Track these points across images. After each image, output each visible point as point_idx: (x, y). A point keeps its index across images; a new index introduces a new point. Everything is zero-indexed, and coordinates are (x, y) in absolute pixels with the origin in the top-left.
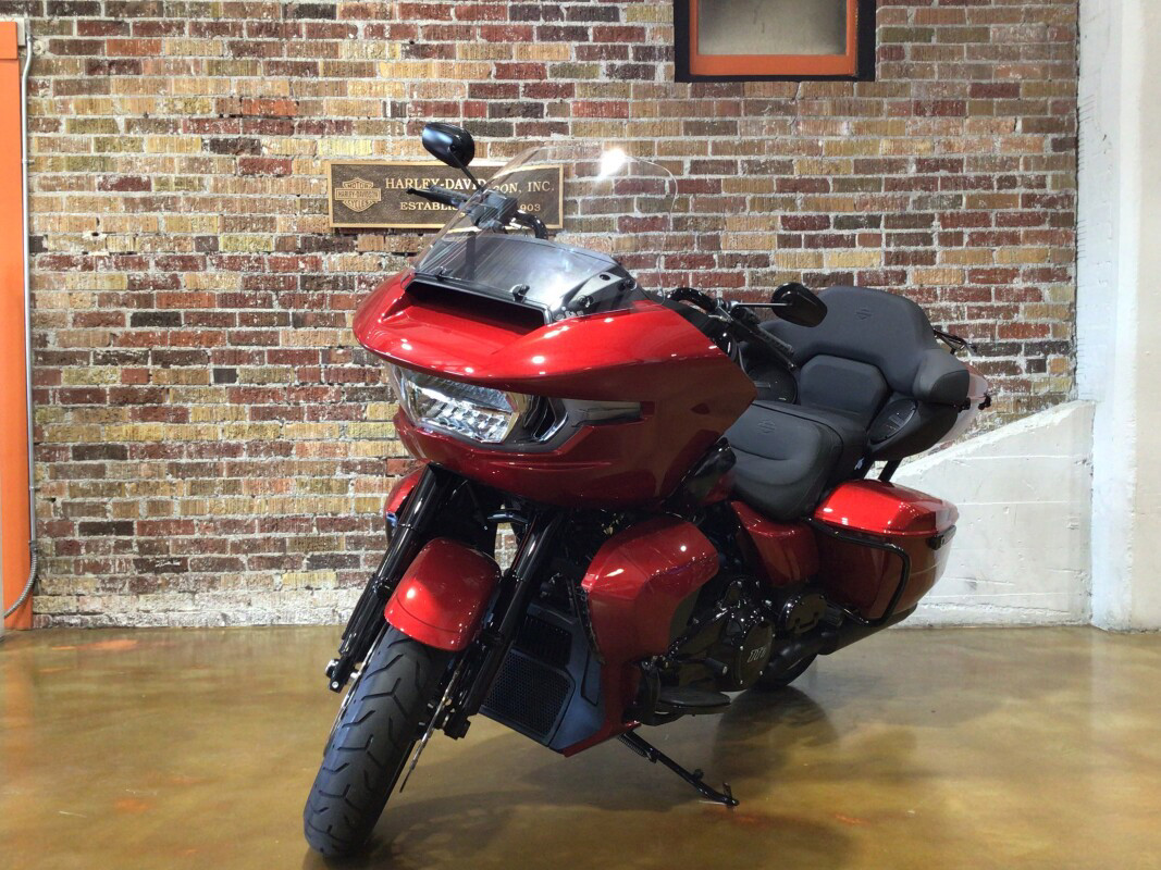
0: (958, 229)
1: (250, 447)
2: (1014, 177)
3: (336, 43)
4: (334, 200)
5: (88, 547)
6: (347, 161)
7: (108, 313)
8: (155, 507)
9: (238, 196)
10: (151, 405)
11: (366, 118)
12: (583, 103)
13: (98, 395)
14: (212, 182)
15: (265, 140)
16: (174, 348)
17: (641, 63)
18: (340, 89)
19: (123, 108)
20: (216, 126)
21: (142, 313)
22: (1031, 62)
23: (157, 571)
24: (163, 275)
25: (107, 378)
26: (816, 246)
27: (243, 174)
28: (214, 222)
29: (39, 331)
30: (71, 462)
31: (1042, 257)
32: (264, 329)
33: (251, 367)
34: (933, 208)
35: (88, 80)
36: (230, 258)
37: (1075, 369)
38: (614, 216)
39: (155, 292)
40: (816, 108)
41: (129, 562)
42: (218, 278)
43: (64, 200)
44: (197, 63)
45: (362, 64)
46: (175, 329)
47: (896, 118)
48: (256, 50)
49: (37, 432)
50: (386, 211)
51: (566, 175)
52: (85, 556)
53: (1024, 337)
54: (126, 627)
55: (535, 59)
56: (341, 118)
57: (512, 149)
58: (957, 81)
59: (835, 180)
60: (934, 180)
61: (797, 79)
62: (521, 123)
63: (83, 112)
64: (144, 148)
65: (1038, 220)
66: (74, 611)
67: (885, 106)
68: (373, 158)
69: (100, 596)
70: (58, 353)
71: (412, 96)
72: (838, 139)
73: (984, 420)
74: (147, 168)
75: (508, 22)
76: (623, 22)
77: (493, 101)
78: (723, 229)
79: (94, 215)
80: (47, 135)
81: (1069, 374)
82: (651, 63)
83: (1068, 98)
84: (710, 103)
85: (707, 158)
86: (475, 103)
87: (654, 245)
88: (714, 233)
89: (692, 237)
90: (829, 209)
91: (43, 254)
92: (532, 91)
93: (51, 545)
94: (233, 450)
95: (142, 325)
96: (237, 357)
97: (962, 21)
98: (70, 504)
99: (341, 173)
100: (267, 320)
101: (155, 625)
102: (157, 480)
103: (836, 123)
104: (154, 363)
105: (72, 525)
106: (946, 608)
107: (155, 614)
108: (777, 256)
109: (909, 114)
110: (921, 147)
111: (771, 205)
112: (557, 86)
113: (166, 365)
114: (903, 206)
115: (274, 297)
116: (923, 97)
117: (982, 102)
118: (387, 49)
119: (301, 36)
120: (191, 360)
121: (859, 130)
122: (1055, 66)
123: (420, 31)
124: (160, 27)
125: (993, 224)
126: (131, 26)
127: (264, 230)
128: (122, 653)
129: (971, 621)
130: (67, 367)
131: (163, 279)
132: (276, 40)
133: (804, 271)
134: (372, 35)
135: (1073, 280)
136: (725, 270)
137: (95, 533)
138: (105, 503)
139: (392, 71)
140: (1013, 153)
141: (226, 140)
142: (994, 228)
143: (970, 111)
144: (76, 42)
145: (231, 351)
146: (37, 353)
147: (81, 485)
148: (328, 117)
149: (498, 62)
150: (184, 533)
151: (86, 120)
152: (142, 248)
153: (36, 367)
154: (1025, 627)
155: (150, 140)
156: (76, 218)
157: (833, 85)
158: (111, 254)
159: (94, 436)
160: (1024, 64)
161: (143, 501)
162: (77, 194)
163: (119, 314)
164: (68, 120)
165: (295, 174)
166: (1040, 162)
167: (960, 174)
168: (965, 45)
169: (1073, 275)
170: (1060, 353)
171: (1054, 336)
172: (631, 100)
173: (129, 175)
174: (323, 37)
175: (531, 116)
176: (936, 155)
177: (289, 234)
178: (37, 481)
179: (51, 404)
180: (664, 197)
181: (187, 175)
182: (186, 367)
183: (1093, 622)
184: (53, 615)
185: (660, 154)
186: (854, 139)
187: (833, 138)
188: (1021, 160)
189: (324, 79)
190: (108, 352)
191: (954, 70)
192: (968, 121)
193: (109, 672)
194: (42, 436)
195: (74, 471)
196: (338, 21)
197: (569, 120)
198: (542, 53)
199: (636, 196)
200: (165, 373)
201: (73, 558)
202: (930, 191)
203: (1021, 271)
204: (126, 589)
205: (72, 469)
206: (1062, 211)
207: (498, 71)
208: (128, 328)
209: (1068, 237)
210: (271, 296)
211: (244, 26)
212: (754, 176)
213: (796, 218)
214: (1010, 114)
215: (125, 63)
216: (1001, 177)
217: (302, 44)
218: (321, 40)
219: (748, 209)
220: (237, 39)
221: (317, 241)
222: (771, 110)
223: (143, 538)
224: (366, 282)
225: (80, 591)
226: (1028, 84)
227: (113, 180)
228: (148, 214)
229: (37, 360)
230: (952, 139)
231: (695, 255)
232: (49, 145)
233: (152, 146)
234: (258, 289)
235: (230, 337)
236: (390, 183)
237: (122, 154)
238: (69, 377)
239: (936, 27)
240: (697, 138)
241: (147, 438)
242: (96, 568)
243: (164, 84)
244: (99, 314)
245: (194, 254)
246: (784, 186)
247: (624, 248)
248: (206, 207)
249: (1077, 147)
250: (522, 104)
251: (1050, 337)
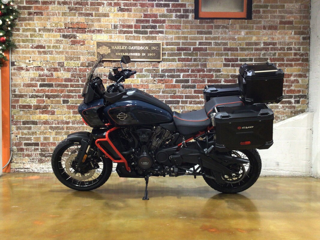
0: (275, 62)
1: (72, 122)
2: (291, 48)
3: (98, 8)
4: (97, 52)
5: (26, 149)
6: (101, 41)
7: (33, 84)
8: (45, 139)
9: (70, 51)
10: (44, 110)
11: (106, 29)
12: (168, 25)
13: (30, 107)
14: (63, 47)
15: (78, 35)
16: (52, 94)
17: (185, 14)
18: (99, 21)
19: (38, 25)
20: (64, 31)
21: (42, 84)
22: (297, 15)
23: (46, 157)
24: (49, 73)
25: (32, 102)
26: (234, 67)
27: (72, 44)
28: (63, 58)
29: (13, 88)
30: (22, 125)
31: (299, 71)
32: (77, 88)
33: (73, 99)
34: (268, 56)
35: (28, 17)
36: (67, 68)
37: (308, 103)
38: (176, 58)
39: (46, 78)
40: (235, 27)
41: (38, 154)
42: (64, 74)
43: (21, 51)
44: (59, 13)
45: (106, 13)
46: (52, 88)
47: (258, 30)
48: (76, 9)
49: (13, 117)
50: (112, 55)
51: (163, 45)
52: (25, 152)
53: (293, 94)
54: (37, 173)
55: (155, 12)
56: (99, 29)
57: (148, 38)
58: (275, 20)
59: (240, 48)
60: (268, 48)
61: (230, 19)
62: (151, 31)
63: (27, 27)
64: (44, 37)
65: (298, 60)
66: (22, 168)
67: (255, 27)
68: (108, 40)
69: (29, 164)
70: (19, 94)
71: (119, 23)
72: (241, 36)
73: (282, 117)
74: (44, 42)
75: (147, 2)
76: (180, 2)
77: (143, 24)
78: (207, 62)
79: (29, 55)
80: (16, 33)
81: (306, 104)
82: (188, 14)
83: (307, 25)
84: (205, 25)
85: (203, 41)
86: (138, 25)
87: (188, 66)
88: (205, 63)
89: (199, 64)
90: (238, 56)
91: (15, 66)
92: (154, 21)
93: (16, 149)
94: (68, 123)
95: (42, 87)
96: (69, 96)
97: (277, 3)
98: (21, 137)
99: (99, 44)
100: (78, 86)
101: (45, 172)
102: (46, 131)
103: (240, 32)
104: (46, 98)
105: (22, 144)
106: (270, 171)
107: (45, 169)
108: (223, 69)
109: (261, 29)
110: (265, 39)
111: (222, 55)
112: (161, 20)
113: (49, 98)
114: (259, 56)
115: (80, 79)
116: (266, 25)
117: (283, 26)
118: (113, 9)
119: (88, 5)
120: (56, 97)
121: (247, 34)
122: (303, 16)
123: (122, 4)
124: (49, 2)
125: (285, 61)
126: (40, 2)
127: (77, 61)
128: (36, 180)
129: (277, 175)
130: (21, 99)
131: (49, 74)
132: (82, 6)
133: (231, 74)
134: (108, 5)
135: (308, 77)
136: (208, 73)
137: (28, 146)
138: (31, 137)
139: (114, 16)
140: (291, 41)
141: (67, 35)
142: (285, 62)
143: (279, 28)
144: (25, 6)
145: (67, 95)
146: (13, 95)
147: (24, 132)
148: (96, 28)
149: (144, 13)
150: (53, 146)
151: (27, 29)
152: (43, 65)
153: (13, 98)
154: (292, 177)
155: (45, 35)
156: (25, 57)
157: (240, 21)
158: (34, 67)
159: (28, 118)
160: (295, 15)
161: (42, 137)
162: (24, 49)
163: (36, 84)
164: (22, 28)
165: (86, 45)
166: (299, 43)
167: (276, 46)
168: (278, 10)
169: (308, 76)
170: (304, 98)
171: (302, 93)
172: (182, 24)
173: (39, 44)
174: (95, 6)
175: (153, 29)
176: (269, 41)
177: (84, 62)
178: (12, 131)
179: (16, 109)
180: (191, 52)
181: (56, 44)
182: (55, 99)
183: (312, 176)
184: (16, 169)
185: (190, 40)
186: (245, 36)
187: (240, 36)
188: (293, 43)
189: (95, 18)
190: (33, 94)
191: (275, 17)
192: (278, 31)
193: (32, 185)
194: (14, 118)
195: (23, 128)
196: (99, 1)
197: (164, 30)
198: (156, 11)
199: (183, 52)
200: (49, 101)
201: (22, 153)
202: (267, 51)
203: (293, 75)
204: (37, 162)
205: (22, 127)
206: (305, 58)
207: (144, 16)
208: (38, 88)
209: (307, 65)
210: (79, 79)
211: (72, 2)
212: (217, 47)
213: (228, 59)
214: (290, 30)
215: (39, 12)
216: (287, 48)
217: (88, 8)
218: (94, 7)
219: (215, 56)
220: (70, 6)
221: (92, 63)
222: (222, 28)
223: (42, 147)
224: (105, 75)
225: (24, 162)
226: (296, 21)
227: (35, 46)
228: (44, 55)
229: (13, 96)
230: (274, 36)
231: (200, 69)
232: (17, 36)
233: (46, 36)
234: (75, 77)
235: (67, 91)
236: (113, 47)
237: (38, 38)
238: (22, 102)
239: (269, 4)
240: (201, 35)
241: (43, 119)
242: (28, 156)
243: (49, 19)
244: (30, 84)
245: (57, 67)
246: (225, 49)
247: (179, 66)
248: (61, 53)
249: (310, 39)
250: (151, 25)
251: (301, 94)
